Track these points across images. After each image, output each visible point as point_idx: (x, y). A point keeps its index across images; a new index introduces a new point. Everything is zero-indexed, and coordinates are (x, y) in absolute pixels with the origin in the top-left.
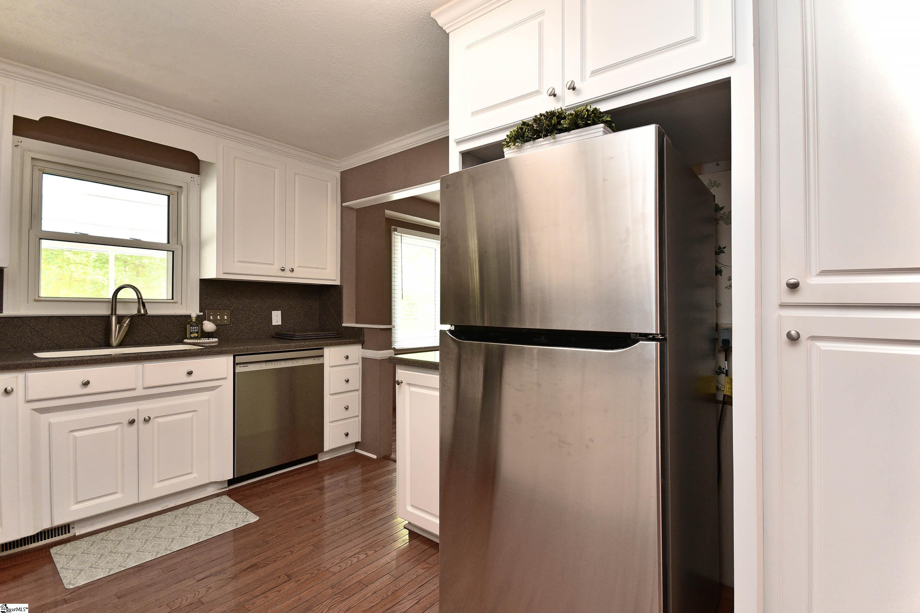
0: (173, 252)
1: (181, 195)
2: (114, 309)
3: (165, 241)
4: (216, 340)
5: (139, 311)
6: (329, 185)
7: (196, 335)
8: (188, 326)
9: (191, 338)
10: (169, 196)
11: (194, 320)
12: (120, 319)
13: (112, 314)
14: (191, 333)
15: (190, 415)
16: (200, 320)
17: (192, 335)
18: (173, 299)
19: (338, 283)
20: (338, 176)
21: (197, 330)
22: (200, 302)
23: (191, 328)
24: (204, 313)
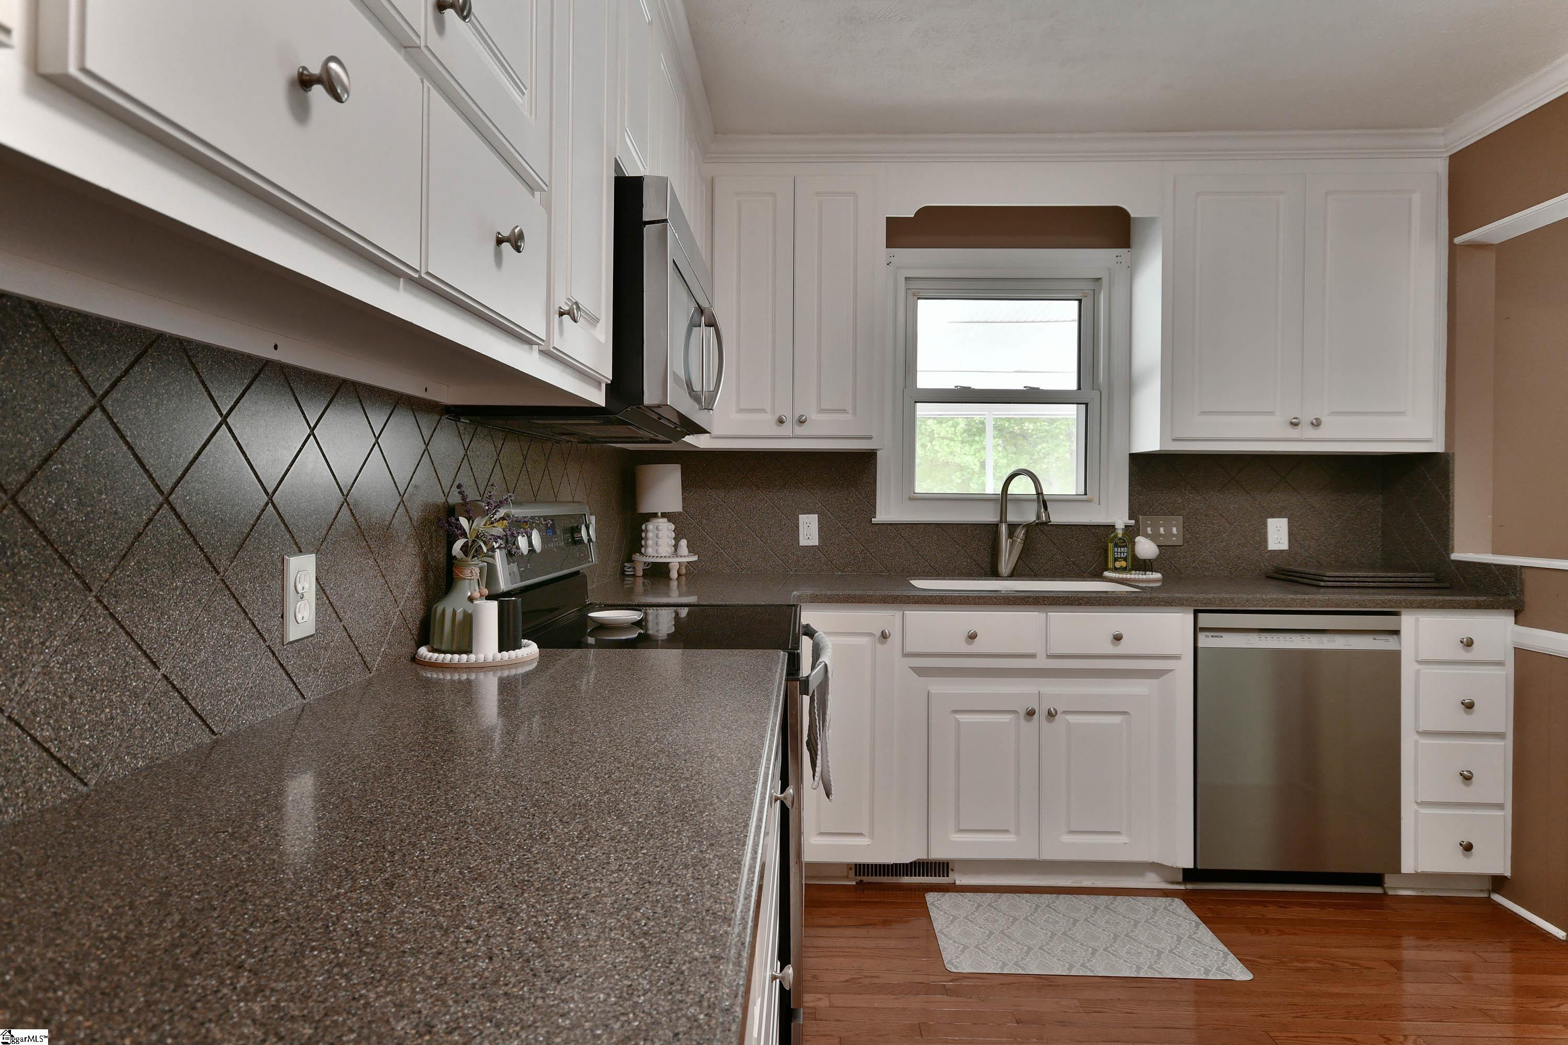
0: (1087, 404)
1: (1100, 293)
2: (1003, 513)
3: (1074, 387)
4: (1158, 576)
5: (1038, 517)
6: (1416, 198)
7: (1124, 564)
8: (1111, 545)
9: (1116, 570)
10: (1080, 301)
11: (1120, 533)
12: (1012, 527)
13: (1001, 521)
14: (1116, 560)
15: (1117, 719)
16: (1132, 532)
17: (1118, 564)
18: (1086, 494)
19: (1438, 447)
20: (1442, 167)
21: (1126, 554)
22: (1129, 499)
23: (1116, 549)
24: (1137, 521)
